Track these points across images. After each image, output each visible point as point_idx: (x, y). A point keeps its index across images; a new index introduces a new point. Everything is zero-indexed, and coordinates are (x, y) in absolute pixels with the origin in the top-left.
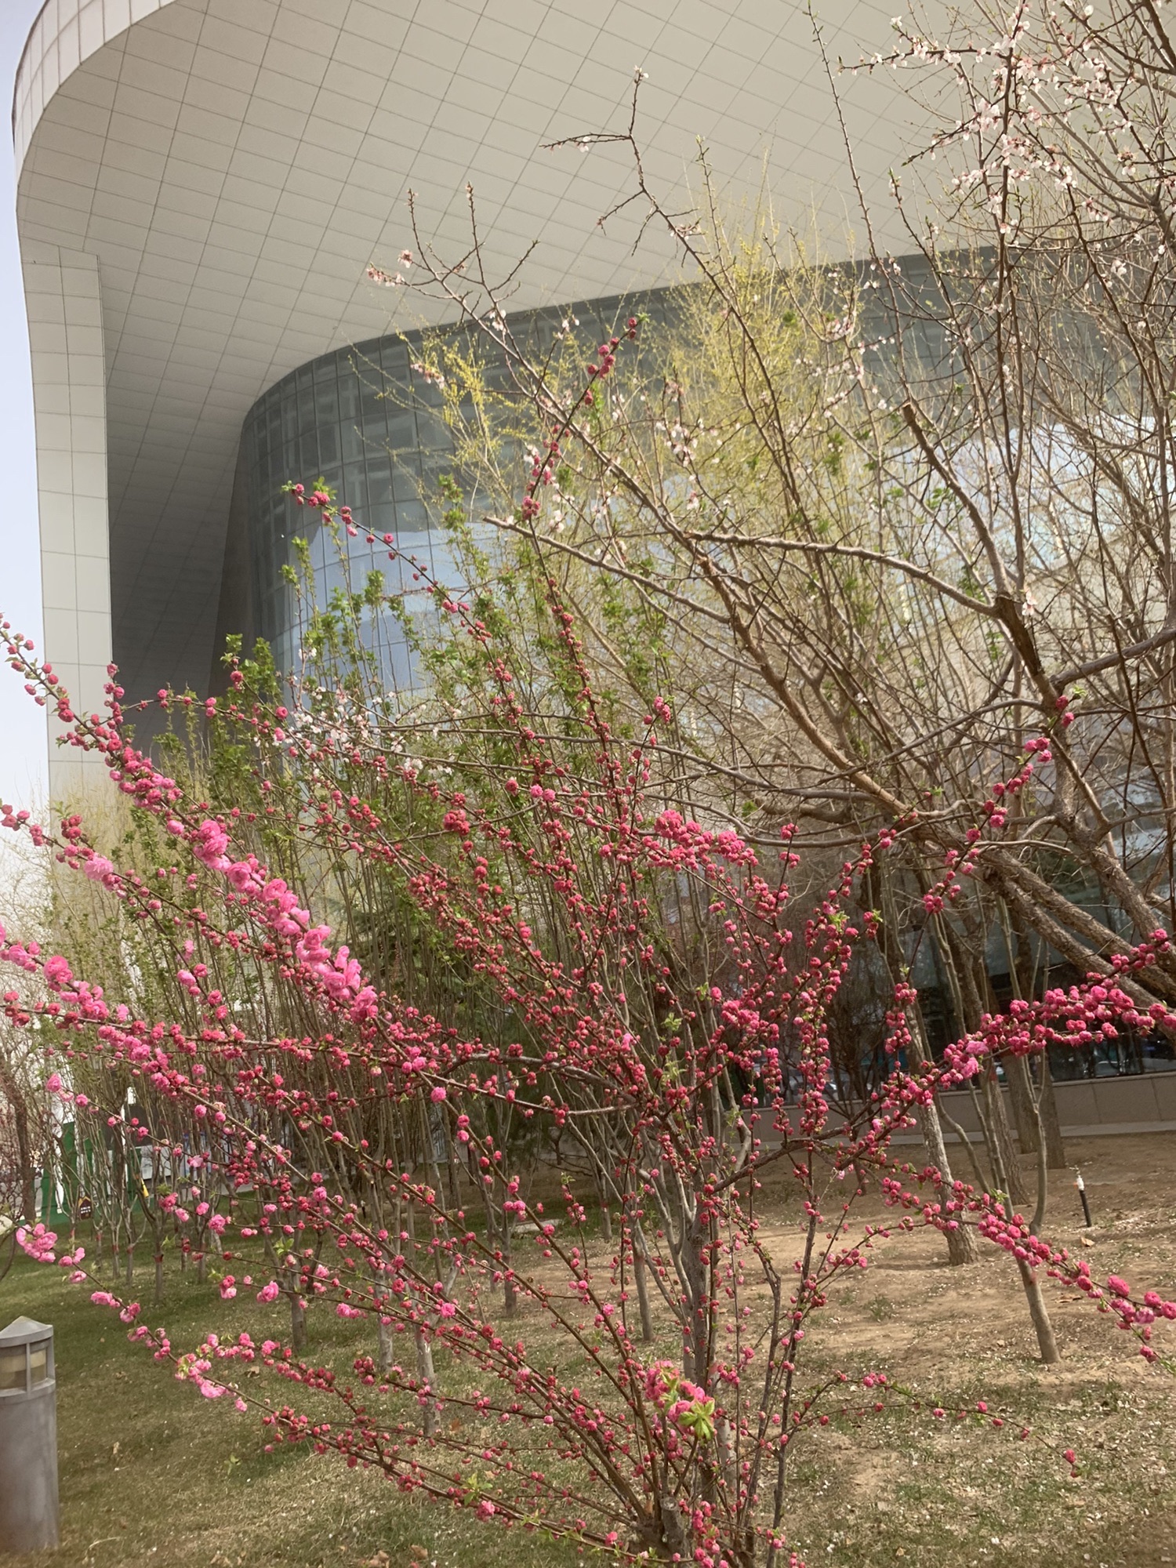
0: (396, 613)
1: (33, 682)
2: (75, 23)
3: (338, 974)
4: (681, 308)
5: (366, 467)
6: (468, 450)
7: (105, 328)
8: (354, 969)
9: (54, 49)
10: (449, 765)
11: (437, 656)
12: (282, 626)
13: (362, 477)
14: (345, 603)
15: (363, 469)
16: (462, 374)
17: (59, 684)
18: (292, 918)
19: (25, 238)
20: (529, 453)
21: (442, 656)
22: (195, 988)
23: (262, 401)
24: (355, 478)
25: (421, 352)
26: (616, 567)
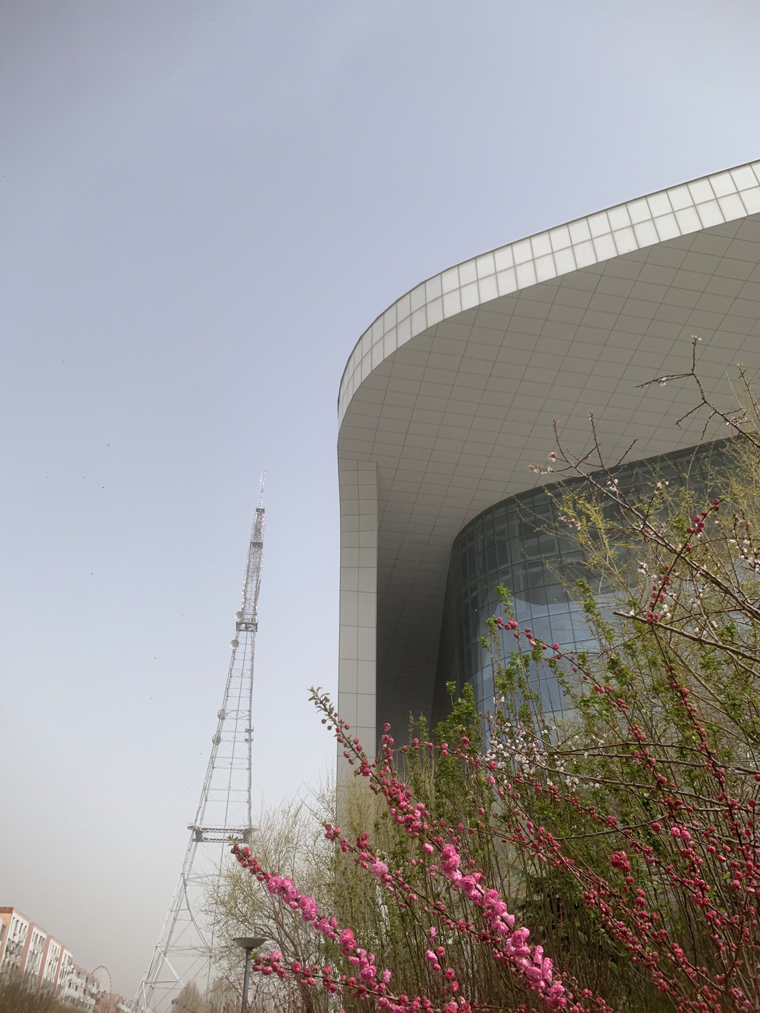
0: (553, 670)
1: (348, 750)
2: (370, 354)
3: (536, 969)
4: (735, 458)
5: (526, 565)
6: (594, 557)
7: (379, 500)
8: (548, 966)
9: (359, 367)
10: (598, 782)
11: (584, 701)
12: (477, 667)
13: (524, 572)
14: (518, 661)
15: (524, 568)
16: (589, 512)
17: (363, 751)
18: (503, 920)
19: (339, 458)
20: (642, 567)
21: (588, 701)
22: (437, 965)
23: (463, 531)
24: (520, 572)
25: (561, 501)
26: (713, 642)
